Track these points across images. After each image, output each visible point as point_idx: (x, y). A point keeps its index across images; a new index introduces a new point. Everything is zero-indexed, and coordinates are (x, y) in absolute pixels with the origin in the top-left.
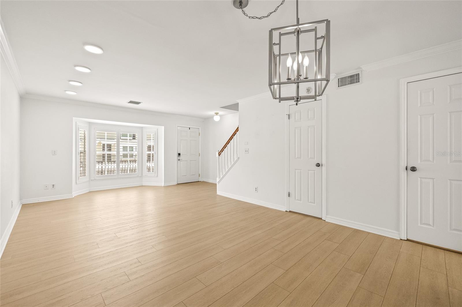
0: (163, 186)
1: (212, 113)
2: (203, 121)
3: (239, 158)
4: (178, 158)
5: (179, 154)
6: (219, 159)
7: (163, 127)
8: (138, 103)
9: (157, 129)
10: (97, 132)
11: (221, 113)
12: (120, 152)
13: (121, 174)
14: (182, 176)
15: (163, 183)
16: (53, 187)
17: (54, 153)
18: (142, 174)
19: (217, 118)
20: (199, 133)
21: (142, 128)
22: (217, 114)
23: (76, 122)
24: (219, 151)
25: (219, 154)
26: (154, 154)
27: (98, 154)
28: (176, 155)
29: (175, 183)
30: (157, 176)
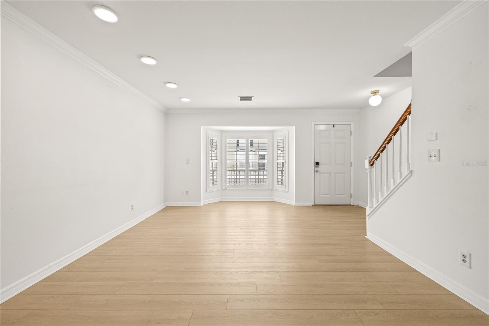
0: (294, 205)
1: (366, 92)
2: (358, 113)
3: (411, 172)
4: (316, 169)
5: (317, 164)
6: (371, 172)
7: (294, 127)
8: (249, 99)
9: (288, 131)
10: (228, 140)
11: (384, 90)
12: (249, 160)
13: (249, 185)
14: (322, 194)
15: (294, 202)
16: (187, 193)
17: (188, 161)
18: (273, 187)
19: (375, 101)
20: (351, 131)
21: (272, 132)
22: (375, 93)
23: (206, 131)
24: (370, 157)
25: (371, 163)
26: (284, 164)
27: (228, 163)
28: (313, 164)
29: (311, 203)
30: (288, 191)
